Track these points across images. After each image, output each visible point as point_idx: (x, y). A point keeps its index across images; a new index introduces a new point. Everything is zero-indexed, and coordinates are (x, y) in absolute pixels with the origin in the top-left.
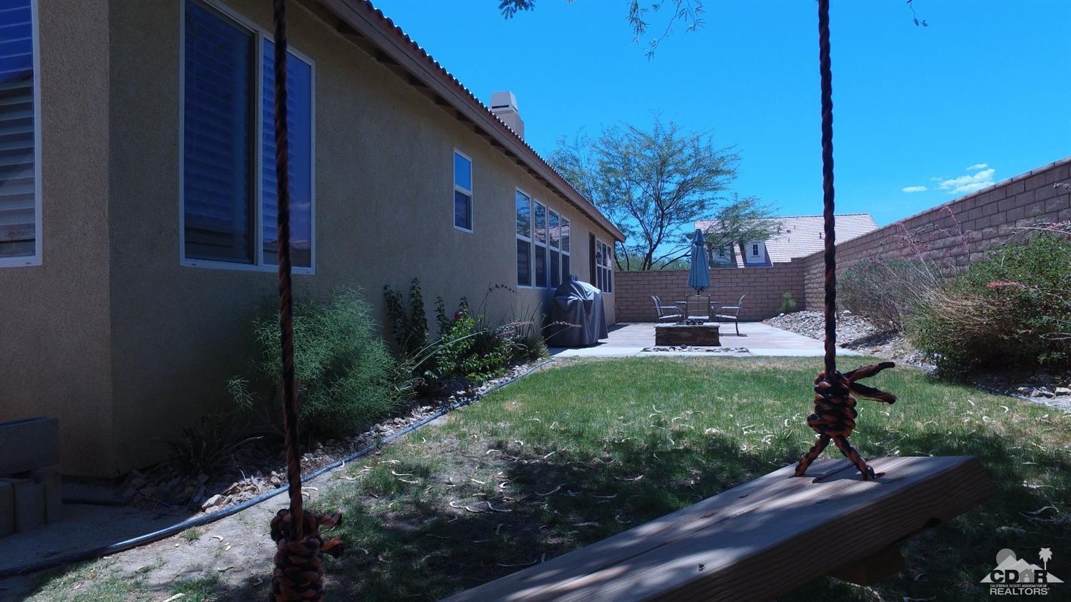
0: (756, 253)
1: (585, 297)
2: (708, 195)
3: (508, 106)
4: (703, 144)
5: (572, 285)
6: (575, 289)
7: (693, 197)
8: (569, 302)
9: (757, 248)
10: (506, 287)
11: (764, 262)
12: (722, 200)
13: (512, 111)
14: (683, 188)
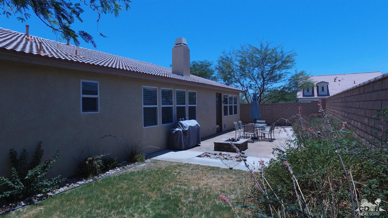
0: (323, 90)
1: (184, 129)
2: (284, 71)
3: (181, 44)
4: (279, 50)
5: (179, 124)
6: (180, 125)
7: (278, 72)
8: (174, 132)
9: (323, 88)
10: (111, 136)
11: (327, 94)
12: (289, 73)
13: (183, 45)
14: (273, 68)
